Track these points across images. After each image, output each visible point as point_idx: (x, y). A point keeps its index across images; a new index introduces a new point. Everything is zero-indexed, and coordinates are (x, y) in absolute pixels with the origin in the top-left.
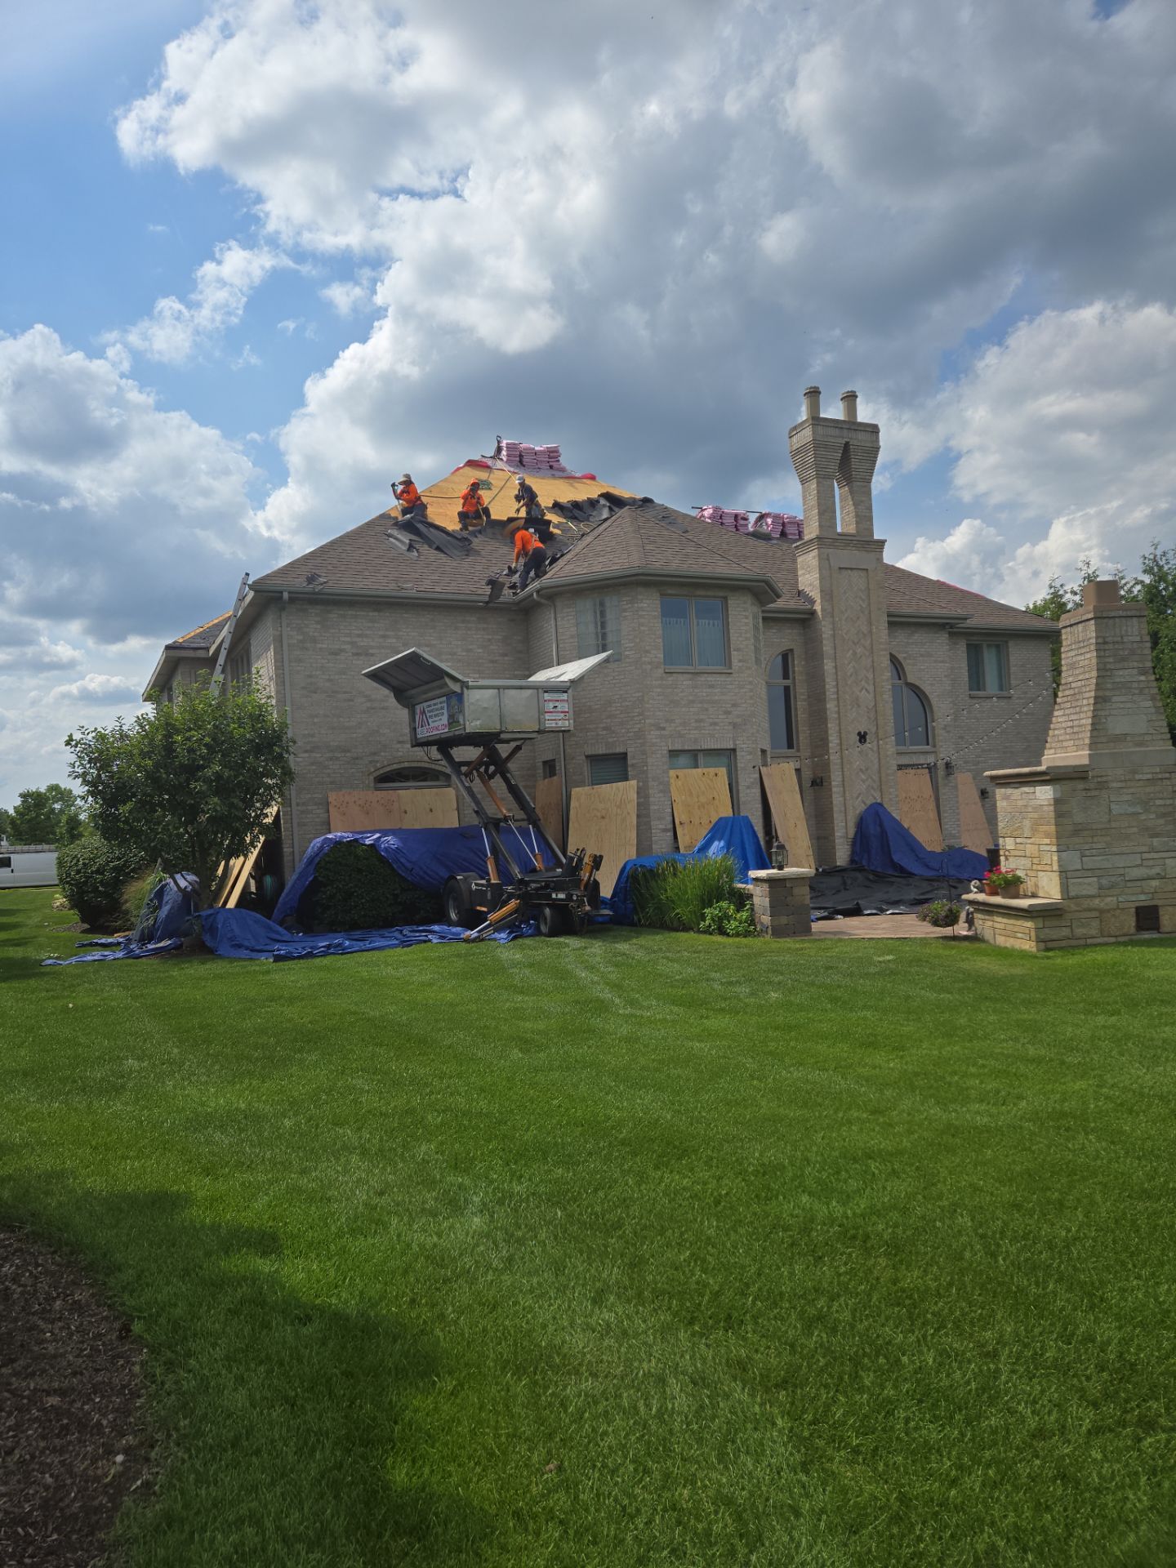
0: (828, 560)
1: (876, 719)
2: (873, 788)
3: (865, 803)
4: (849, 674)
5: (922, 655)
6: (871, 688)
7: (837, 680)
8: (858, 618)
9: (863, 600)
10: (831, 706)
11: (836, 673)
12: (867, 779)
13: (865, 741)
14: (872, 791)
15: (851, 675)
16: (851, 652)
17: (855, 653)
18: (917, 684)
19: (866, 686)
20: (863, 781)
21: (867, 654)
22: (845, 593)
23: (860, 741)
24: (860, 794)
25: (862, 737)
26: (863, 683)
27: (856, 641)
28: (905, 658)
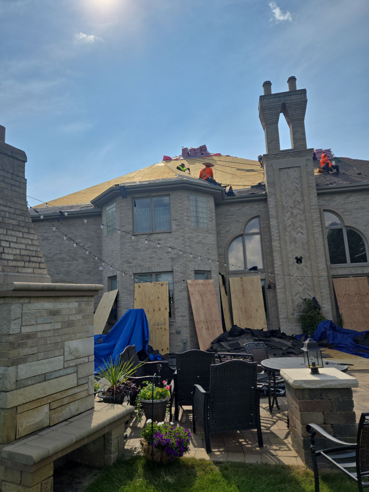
0: (272, 166)
1: (309, 249)
2: (308, 289)
3: (301, 298)
4: (288, 225)
5: (356, 209)
6: (305, 231)
7: (279, 229)
8: (294, 194)
9: (297, 184)
10: (275, 244)
11: (278, 226)
12: (303, 284)
13: (301, 262)
14: (308, 292)
15: (290, 226)
16: (289, 213)
17: (292, 213)
18: (353, 226)
19: (301, 231)
20: (300, 285)
21: (301, 213)
22: (284, 181)
23: (297, 262)
24: (297, 293)
25: (299, 260)
26: (299, 229)
27: (293, 206)
28: (342, 212)
